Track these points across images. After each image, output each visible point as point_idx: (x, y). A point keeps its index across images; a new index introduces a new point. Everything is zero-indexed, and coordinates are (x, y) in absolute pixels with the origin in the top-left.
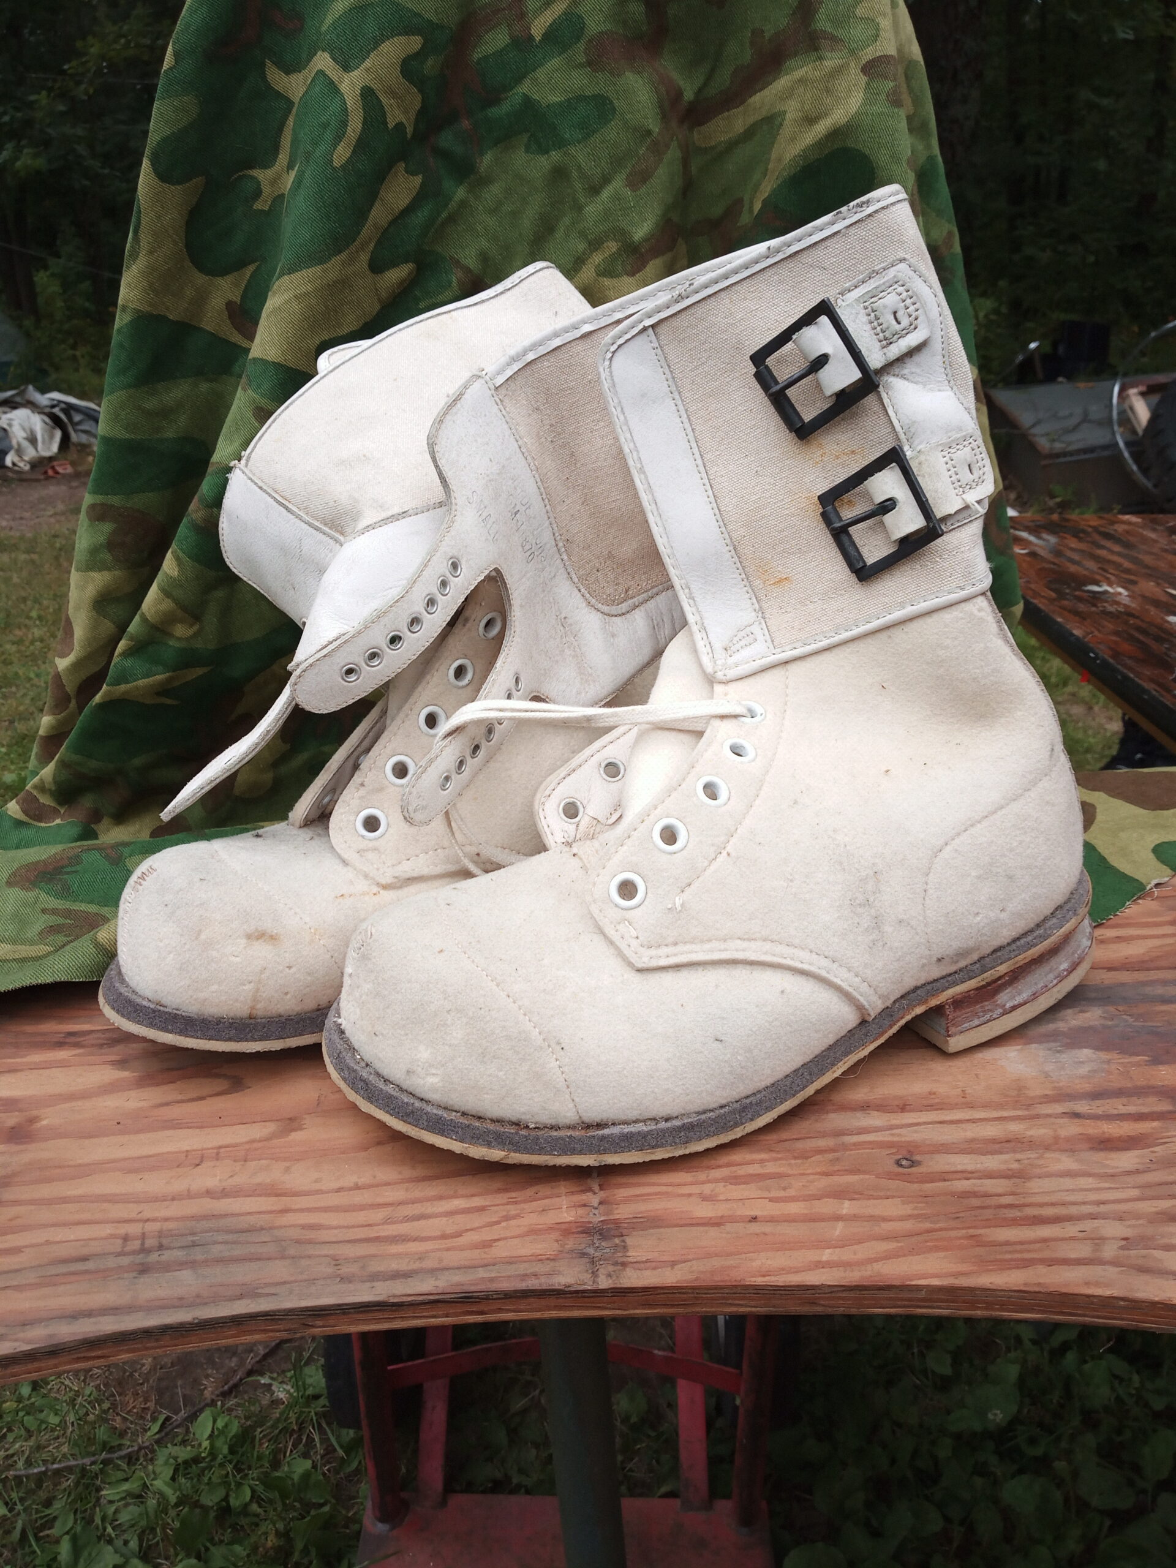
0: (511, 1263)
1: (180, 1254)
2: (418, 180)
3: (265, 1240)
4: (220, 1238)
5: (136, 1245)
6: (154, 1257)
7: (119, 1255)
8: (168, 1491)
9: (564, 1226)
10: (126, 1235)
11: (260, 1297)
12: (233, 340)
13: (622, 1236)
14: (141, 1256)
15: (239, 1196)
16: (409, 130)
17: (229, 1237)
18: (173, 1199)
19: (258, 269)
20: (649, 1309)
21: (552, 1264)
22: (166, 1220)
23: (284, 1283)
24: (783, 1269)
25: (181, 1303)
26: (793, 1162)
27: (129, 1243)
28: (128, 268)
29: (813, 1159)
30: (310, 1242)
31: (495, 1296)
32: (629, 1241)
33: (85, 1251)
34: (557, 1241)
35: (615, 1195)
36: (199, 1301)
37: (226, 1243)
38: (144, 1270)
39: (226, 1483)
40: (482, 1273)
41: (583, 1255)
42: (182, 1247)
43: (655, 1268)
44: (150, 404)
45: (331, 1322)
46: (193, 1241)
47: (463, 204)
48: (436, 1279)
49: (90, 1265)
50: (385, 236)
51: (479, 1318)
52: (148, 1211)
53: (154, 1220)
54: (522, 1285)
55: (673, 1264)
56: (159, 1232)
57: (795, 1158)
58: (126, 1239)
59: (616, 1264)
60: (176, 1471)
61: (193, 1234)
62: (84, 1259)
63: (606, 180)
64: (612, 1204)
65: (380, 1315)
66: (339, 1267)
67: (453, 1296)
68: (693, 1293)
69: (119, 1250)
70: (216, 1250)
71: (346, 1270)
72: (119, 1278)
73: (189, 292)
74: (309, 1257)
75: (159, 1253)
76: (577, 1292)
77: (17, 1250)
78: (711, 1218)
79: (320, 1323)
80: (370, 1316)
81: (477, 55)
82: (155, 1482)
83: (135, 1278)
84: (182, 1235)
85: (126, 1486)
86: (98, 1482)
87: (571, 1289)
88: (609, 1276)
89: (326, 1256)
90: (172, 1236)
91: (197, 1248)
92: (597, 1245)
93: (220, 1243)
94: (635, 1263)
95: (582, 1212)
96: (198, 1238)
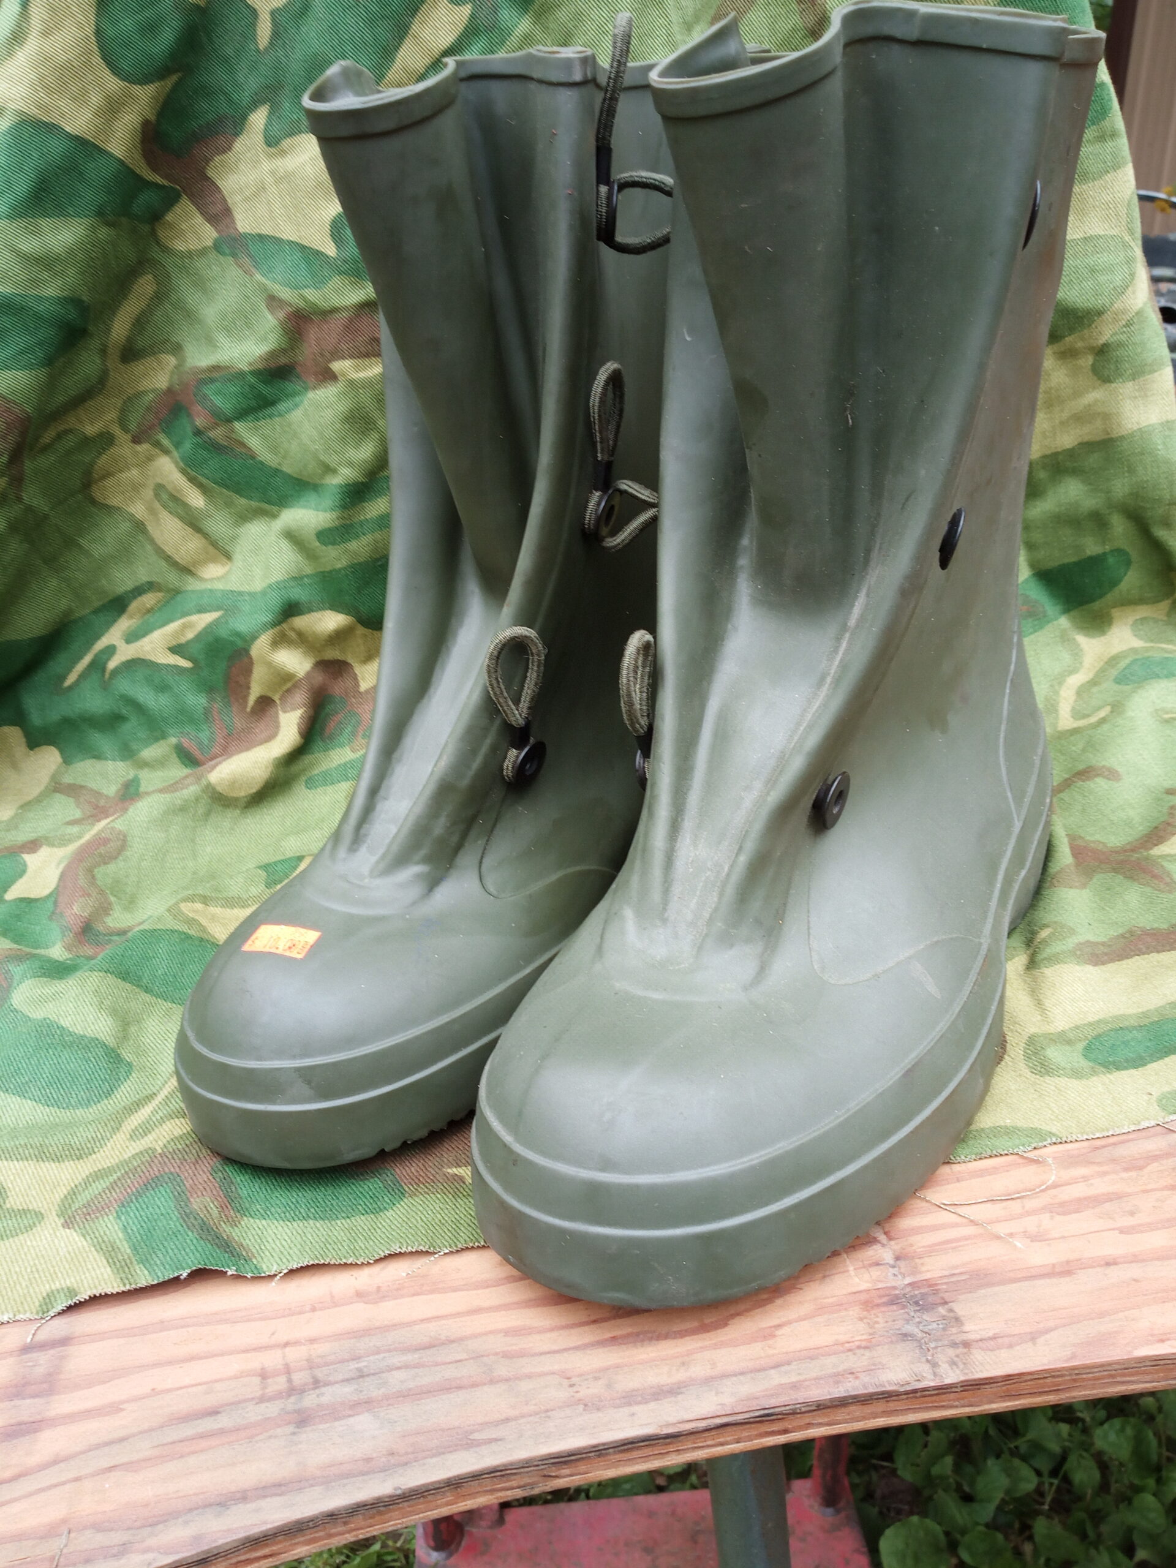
0: (811, 1358)
1: (345, 1392)
3: (459, 1358)
4: (397, 1359)
5: (279, 1383)
6: (310, 1400)
7: (262, 1399)
9: (863, 1297)
10: (262, 1369)
11: (478, 1445)
13: (946, 1303)
14: (293, 1399)
15: (402, 1296)
17: (409, 1358)
18: (314, 1309)
20: (1010, 1401)
21: (867, 1353)
22: (312, 1341)
23: (507, 1420)
25: (367, 1467)
26: (1125, 1175)
27: (270, 1381)
29: (1149, 1168)
30: (522, 1354)
31: (803, 1409)
32: (960, 1309)
33: (210, 1401)
34: (861, 1319)
35: (911, 1246)
36: (395, 1461)
37: (406, 1367)
38: (303, 1420)
40: (777, 1378)
41: (905, 1336)
42: (348, 1380)
43: (1011, 1346)
45: (582, 1467)
46: (359, 1370)
48: (717, 1393)
49: (223, 1421)
51: (782, 1439)
52: (284, 1332)
53: (297, 1343)
54: (839, 1391)
55: (1033, 1337)
56: (307, 1360)
57: (1126, 1170)
58: (264, 1375)
59: (954, 1345)
61: (356, 1358)
62: (214, 1412)
64: (913, 1258)
65: (648, 1451)
66: (575, 1389)
67: (747, 1416)
69: (258, 1394)
70: (398, 1380)
71: (590, 1390)
72: (270, 1437)
74: (529, 1376)
75: (317, 1391)
76: (915, 1391)
77: (115, 1408)
78: (1054, 1265)
79: (567, 1471)
80: (636, 1454)
83: (294, 1434)
84: (343, 1361)
87: (908, 1388)
88: (953, 1364)
89: (554, 1373)
90: (326, 1364)
91: (367, 1379)
92: (918, 1320)
93: (399, 1368)
94: (981, 1340)
95: (878, 1273)
96: (365, 1364)
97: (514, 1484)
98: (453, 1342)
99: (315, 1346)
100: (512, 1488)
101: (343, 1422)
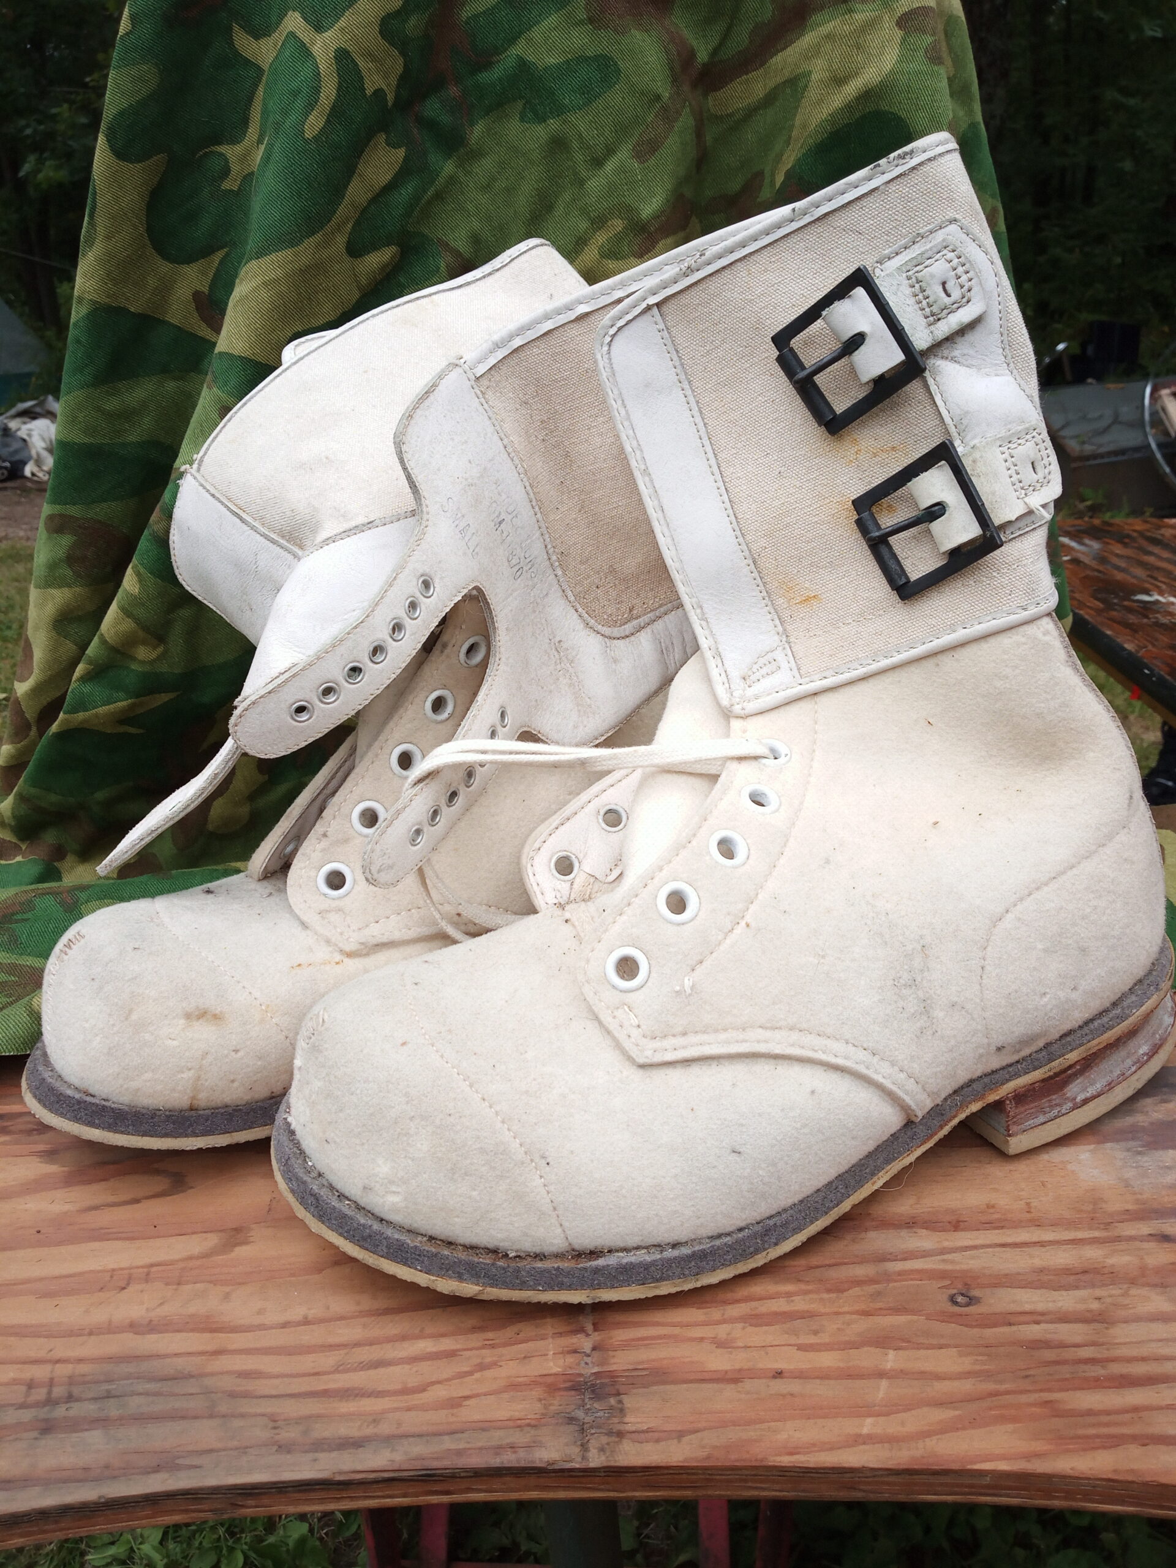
0: (484, 1430)
1: (91, 1409)
2: (401, 152)
3: (193, 1391)
5: (40, 1394)
6: (60, 1412)
7: (22, 1406)
8: (156, 1557)
9: (550, 1380)
10: (32, 1380)
11: (180, 1470)
12: (201, 334)
13: (619, 1394)
14: (47, 1409)
15: (167, 1331)
16: (390, 98)
17: (152, 1386)
18: (91, 1334)
19: (227, 255)
20: (650, 1491)
21: (533, 1432)
22: (80, 1361)
23: (211, 1451)
24: (814, 1445)
25: (85, 1476)
26: (825, 1296)
27: (33, 1390)
28: (84, 256)
29: (850, 1292)
30: (246, 1395)
31: (462, 1474)
32: (628, 1401)
34: (540, 1400)
35: (611, 1338)
36: (108, 1473)
37: (147, 1394)
38: (47, 1428)
39: (217, 1549)
40: (449, 1444)
41: (571, 1420)
42: (95, 1399)
43: (658, 1441)
44: (111, 404)
45: (266, 1501)
46: (108, 1391)
47: (452, 180)
48: (393, 1450)
50: (365, 216)
51: (445, 1499)
52: (62, 1348)
53: (67, 1361)
54: (496, 1461)
55: (680, 1435)
56: (70, 1377)
57: (829, 1291)
58: (31, 1385)
59: (610, 1433)
60: (165, 1534)
61: (109, 1381)
63: (610, 151)
64: (608, 1349)
65: (323, 1494)
66: (276, 1431)
67: (412, 1473)
68: (704, 1474)
69: (20, 1401)
70: (136, 1404)
71: (288, 1434)
72: (16, 1439)
73: (152, 282)
74: (242, 1416)
75: (68, 1405)
76: (562, 1470)
78: (726, 1372)
79: (250, 1502)
80: (312, 1495)
81: (466, 13)
82: (142, 1546)
83: (36, 1439)
84: (98, 1382)
85: (112, 1551)
86: (83, 1546)
87: (556, 1467)
88: (602, 1450)
89: (263, 1415)
90: (84, 1383)
91: (112, 1400)
92: (588, 1406)
93: (141, 1394)
94: (634, 1432)
95: (572, 1360)
96: (114, 1387)
97: (206, 1507)
98: (192, 1376)
99: (81, 1366)
100: (206, 1511)
101: (80, 1434)
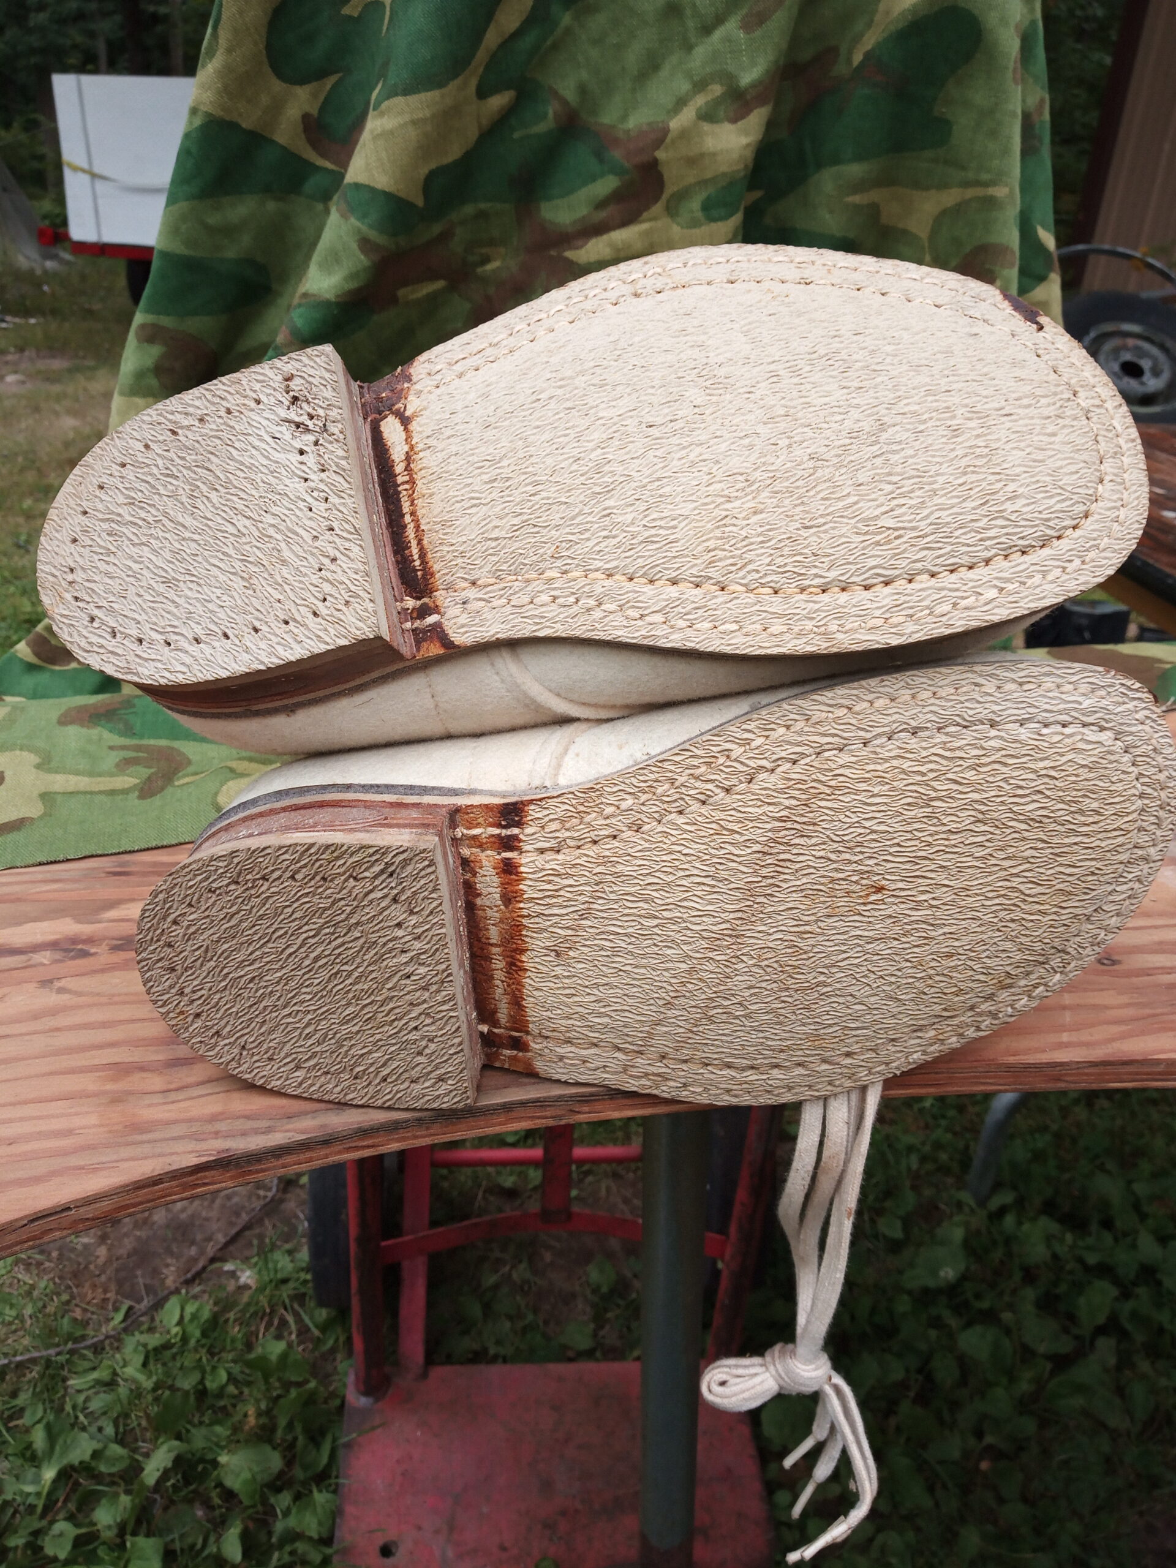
8: (141, 1377)
19: (340, 80)
28: (203, 66)
39: (199, 1366)
44: (214, 219)
47: (568, 31)
60: (147, 1358)
63: (719, 20)
73: (265, 99)
82: (126, 1370)
85: (95, 1375)
86: (65, 1373)
97: (548, 1114)
100: (547, 1118)
